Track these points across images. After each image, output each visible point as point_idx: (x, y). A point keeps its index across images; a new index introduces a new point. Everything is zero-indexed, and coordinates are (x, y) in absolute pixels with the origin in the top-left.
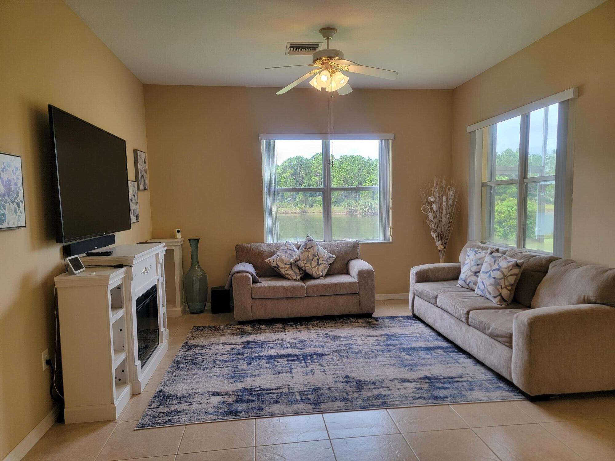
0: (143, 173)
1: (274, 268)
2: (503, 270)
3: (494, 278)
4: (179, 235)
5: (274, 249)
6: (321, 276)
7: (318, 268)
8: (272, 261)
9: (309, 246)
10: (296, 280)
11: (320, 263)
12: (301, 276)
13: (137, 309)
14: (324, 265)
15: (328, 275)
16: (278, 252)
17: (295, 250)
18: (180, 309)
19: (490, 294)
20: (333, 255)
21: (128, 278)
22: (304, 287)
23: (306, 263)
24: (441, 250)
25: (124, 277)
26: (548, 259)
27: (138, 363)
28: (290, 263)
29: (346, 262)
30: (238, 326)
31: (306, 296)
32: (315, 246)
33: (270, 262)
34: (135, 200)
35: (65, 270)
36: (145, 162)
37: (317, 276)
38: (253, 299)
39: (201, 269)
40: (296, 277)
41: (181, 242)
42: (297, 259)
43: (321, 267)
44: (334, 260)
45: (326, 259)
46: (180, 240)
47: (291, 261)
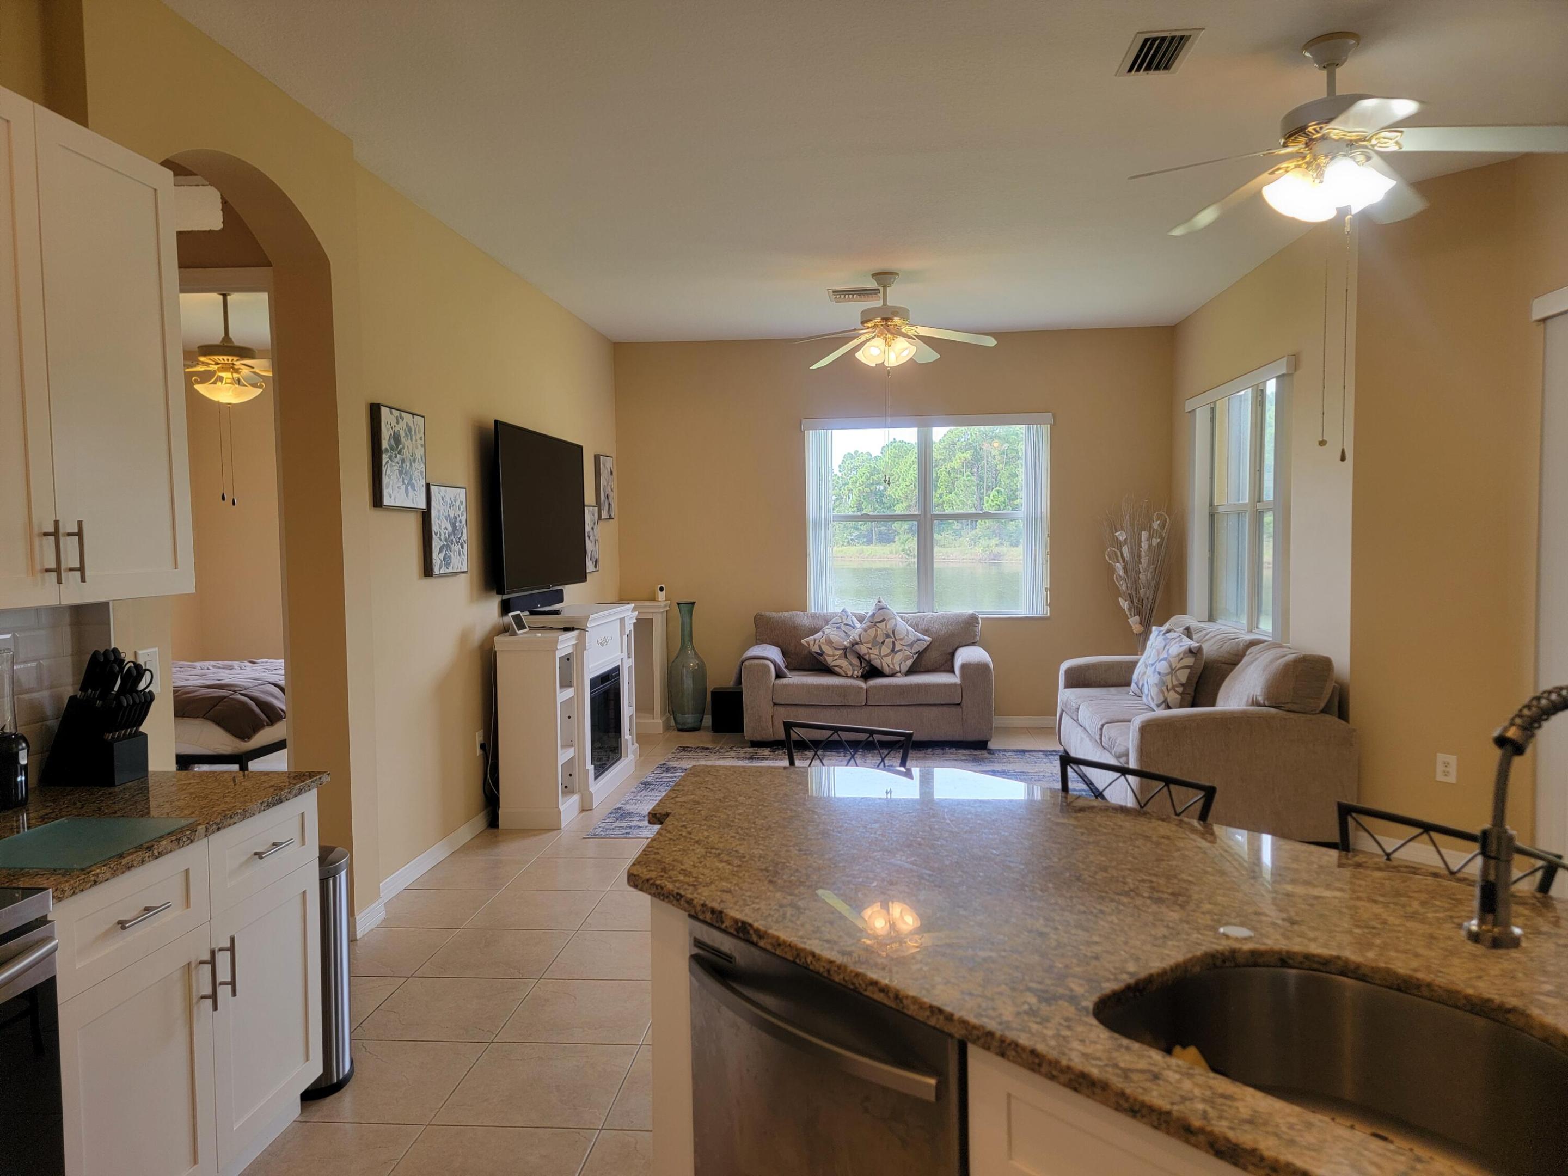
0: (608, 491)
1: (816, 655)
2: (1171, 659)
3: (1159, 673)
4: (662, 596)
5: (820, 623)
6: (896, 673)
7: (893, 658)
8: (812, 644)
9: (879, 618)
10: (852, 677)
11: (896, 649)
12: (862, 670)
13: (591, 693)
14: (903, 653)
15: (911, 671)
16: (826, 627)
17: (856, 625)
18: (661, 721)
19: (1153, 700)
20: (925, 637)
21: (581, 645)
22: (862, 688)
23: (871, 649)
24: (1140, 634)
25: (576, 644)
26: (1248, 642)
27: (590, 767)
28: (843, 647)
29: (950, 650)
30: (748, 749)
31: (866, 705)
32: (890, 619)
33: (809, 645)
34: (594, 536)
35: (505, 630)
36: (612, 473)
37: (891, 673)
38: (775, 704)
39: (696, 654)
40: (853, 673)
41: (665, 606)
42: (855, 640)
43: (898, 657)
44: (928, 646)
45: (910, 642)
46: (663, 604)
47: (845, 643)
